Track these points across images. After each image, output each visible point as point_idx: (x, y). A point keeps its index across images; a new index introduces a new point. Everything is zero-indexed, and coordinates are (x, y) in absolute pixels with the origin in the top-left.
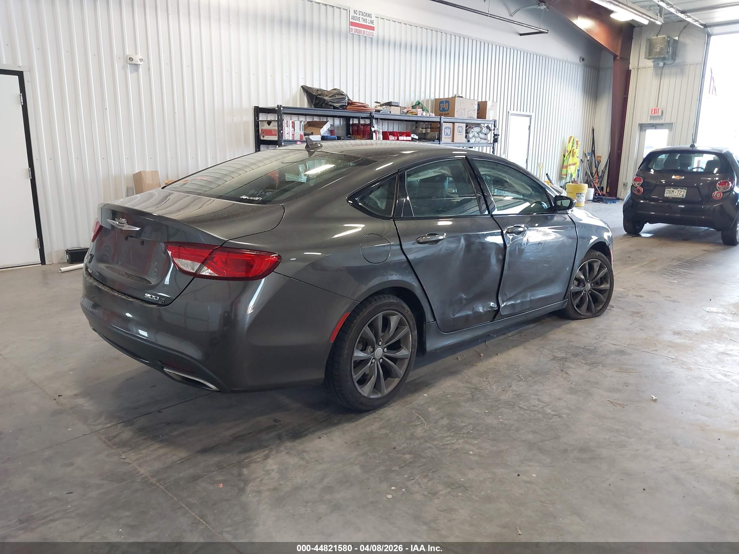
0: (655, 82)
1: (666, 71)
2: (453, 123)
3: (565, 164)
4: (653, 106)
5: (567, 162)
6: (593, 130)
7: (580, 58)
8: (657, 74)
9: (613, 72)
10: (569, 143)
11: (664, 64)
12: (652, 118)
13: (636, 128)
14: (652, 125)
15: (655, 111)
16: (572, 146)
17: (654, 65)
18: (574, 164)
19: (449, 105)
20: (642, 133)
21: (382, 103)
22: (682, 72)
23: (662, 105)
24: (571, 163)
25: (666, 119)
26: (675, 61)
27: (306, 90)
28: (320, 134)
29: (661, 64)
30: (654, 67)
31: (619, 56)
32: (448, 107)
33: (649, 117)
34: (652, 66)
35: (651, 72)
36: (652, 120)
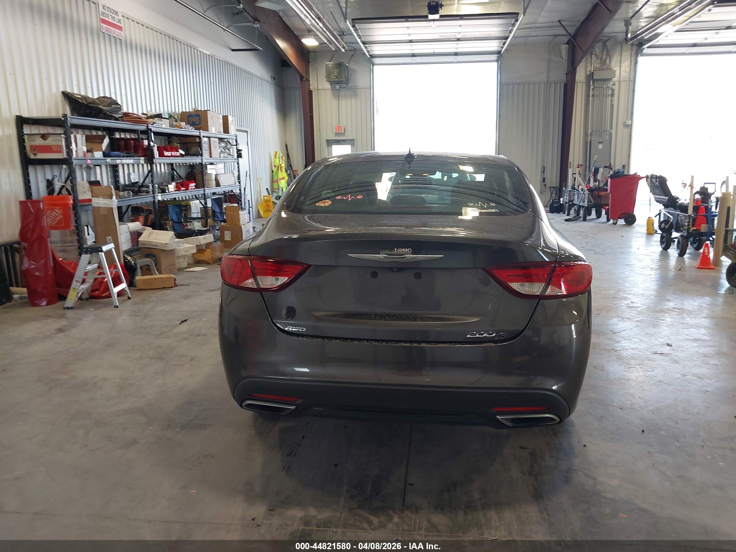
0: (334, 102)
1: (342, 93)
2: (209, 138)
3: (275, 178)
4: (335, 124)
5: (276, 177)
6: (286, 145)
7: (271, 76)
8: (334, 96)
9: (301, 92)
10: (275, 158)
11: (340, 87)
12: (337, 134)
13: (325, 143)
14: (336, 141)
15: (339, 127)
16: (279, 161)
17: (331, 87)
18: (283, 178)
19: (200, 119)
20: (330, 148)
21: (149, 115)
22: (356, 95)
23: (343, 124)
24: (281, 178)
25: (348, 136)
26: (348, 85)
27: (67, 96)
28: (101, 150)
29: (338, 87)
30: (331, 89)
31: (305, 77)
32: (199, 120)
33: (334, 134)
34: (330, 88)
35: (329, 93)
36: (337, 137)
